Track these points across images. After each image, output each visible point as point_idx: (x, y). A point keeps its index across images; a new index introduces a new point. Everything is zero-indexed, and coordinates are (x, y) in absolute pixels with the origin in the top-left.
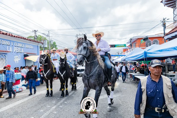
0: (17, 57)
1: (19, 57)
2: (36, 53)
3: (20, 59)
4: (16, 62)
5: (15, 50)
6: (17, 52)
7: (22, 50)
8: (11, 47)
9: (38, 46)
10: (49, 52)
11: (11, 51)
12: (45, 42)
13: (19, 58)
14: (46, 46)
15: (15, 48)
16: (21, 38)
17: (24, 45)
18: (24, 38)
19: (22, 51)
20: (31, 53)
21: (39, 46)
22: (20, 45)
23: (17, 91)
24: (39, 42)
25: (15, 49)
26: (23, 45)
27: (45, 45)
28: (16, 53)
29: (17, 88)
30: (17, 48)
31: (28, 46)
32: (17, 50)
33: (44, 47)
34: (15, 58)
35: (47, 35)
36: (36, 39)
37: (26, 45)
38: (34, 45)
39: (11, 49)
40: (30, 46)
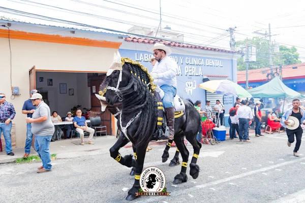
0: (189, 83)
1: (194, 84)
2: (228, 74)
3: (194, 88)
4: (188, 93)
5: (186, 72)
6: (191, 74)
7: (200, 70)
8: (180, 67)
9: (232, 60)
11: (180, 73)
13: (194, 86)
15: (186, 67)
16: (195, 47)
17: (203, 60)
18: (202, 47)
19: (200, 73)
21: (235, 60)
22: (196, 62)
25: (187, 69)
26: (200, 61)
27: (250, 56)
28: (188, 76)
30: (189, 67)
31: (210, 62)
32: (190, 71)
33: (247, 61)
34: (187, 86)
35: (266, 34)
36: (232, 47)
37: (207, 60)
38: (224, 59)
39: (180, 69)
40: (216, 61)
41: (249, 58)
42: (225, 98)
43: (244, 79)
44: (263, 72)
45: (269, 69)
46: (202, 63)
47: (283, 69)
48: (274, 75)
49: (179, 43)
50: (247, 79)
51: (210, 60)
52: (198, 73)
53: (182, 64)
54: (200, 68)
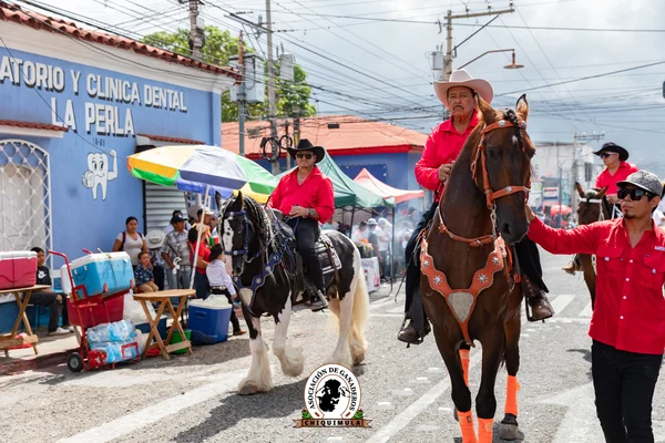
0: (98, 158)
1: (111, 157)
3: (114, 175)
4: (94, 190)
5: (89, 120)
6: (101, 130)
7: (128, 117)
8: (69, 102)
9: (211, 94)
10: (268, 133)
11: (72, 123)
12: (249, 66)
13: (111, 170)
14: (258, 93)
15: (88, 105)
16: (123, 45)
17: (135, 85)
18: (139, 46)
19: (129, 128)
20: (174, 137)
21: (217, 92)
22: (116, 90)
23: (114, 359)
24: (217, 71)
25: (92, 113)
26: (128, 90)
27: (249, 84)
28: (94, 135)
29: (114, 340)
30: (99, 106)
31: (155, 96)
32: (99, 118)
33: (242, 98)
34: (91, 167)
36: (196, 52)
37: (146, 87)
38: (190, 90)
39: (69, 110)
40: (171, 92)
41: (247, 92)
44: (253, 133)
45: (269, 124)
46: (133, 97)
47: (302, 129)
48: (279, 143)
51: (155, 88)
52: (123, 127)
53: (77, 94)
54: (128, 110)
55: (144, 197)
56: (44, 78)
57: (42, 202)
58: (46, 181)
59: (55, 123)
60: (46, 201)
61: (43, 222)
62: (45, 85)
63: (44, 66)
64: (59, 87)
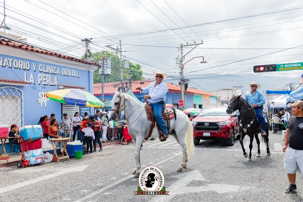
0: (43, 93)
2: (85, 85)
4: (42, 104)
5: (39, 80)
6: (45, 83)
7: (56, 79)
8: (32, 74)
9: (89, 72)
11: (33, 81)
12: (105, 63)
14: (108, 71)
15: (39, 75)
16: (51, 54)
17: (58, 68)
18: (58, 55)
19: (56, 83)
20: (74, 86)
21: (92, 71)
22: (51, 70)
23: (32, 163)
24: (89, 64)
25: (40, 78)
26: (56, 70)
27: (105, 69)
28: (42, 85)
29: (33, 156)
30: (44, 75)
31: (67, 72)
32: (44, 79)
33: (103, 73)
34: (40, 96)
35: (117, 49)
36: (88, 58)
37: (63, 69)
38: (81, 70)
39: (32, 76)
40: (73, 71)
41: (104, 71)
42: (82, 110)
43: (99, 92)
44: (115, 86)
45: (120, 83)
46: (58, 72)
47: (132, 84)
48: (124, 89)
49: (32, 47)
50: (102, 91)
51: (67, 69)
52: (54, 83)
53: (35, 71)
54: (56, 77)
55: (62, 107)
56: (22, 65)
57: (20, 108)
58: (21, 101)
59: (26, 81)
60: (22, 108)
61: (20, 115)
62: (22, 68)
63: (22, 61)
64: (28, 69)
